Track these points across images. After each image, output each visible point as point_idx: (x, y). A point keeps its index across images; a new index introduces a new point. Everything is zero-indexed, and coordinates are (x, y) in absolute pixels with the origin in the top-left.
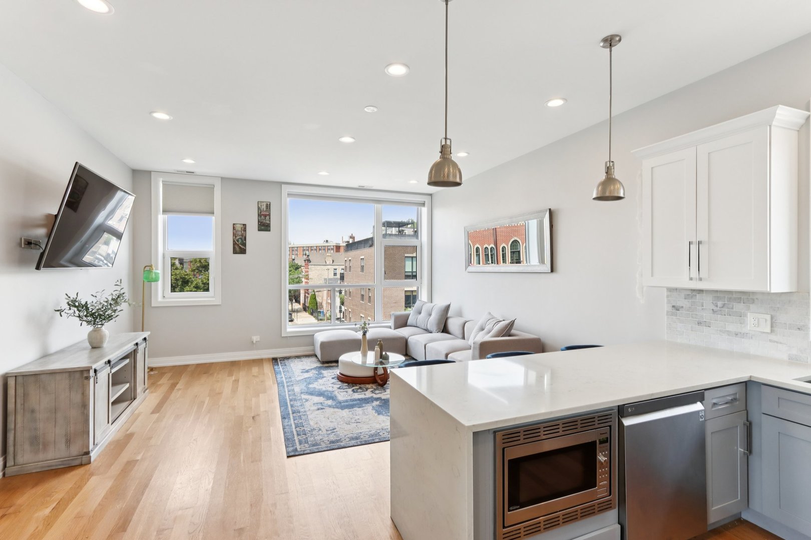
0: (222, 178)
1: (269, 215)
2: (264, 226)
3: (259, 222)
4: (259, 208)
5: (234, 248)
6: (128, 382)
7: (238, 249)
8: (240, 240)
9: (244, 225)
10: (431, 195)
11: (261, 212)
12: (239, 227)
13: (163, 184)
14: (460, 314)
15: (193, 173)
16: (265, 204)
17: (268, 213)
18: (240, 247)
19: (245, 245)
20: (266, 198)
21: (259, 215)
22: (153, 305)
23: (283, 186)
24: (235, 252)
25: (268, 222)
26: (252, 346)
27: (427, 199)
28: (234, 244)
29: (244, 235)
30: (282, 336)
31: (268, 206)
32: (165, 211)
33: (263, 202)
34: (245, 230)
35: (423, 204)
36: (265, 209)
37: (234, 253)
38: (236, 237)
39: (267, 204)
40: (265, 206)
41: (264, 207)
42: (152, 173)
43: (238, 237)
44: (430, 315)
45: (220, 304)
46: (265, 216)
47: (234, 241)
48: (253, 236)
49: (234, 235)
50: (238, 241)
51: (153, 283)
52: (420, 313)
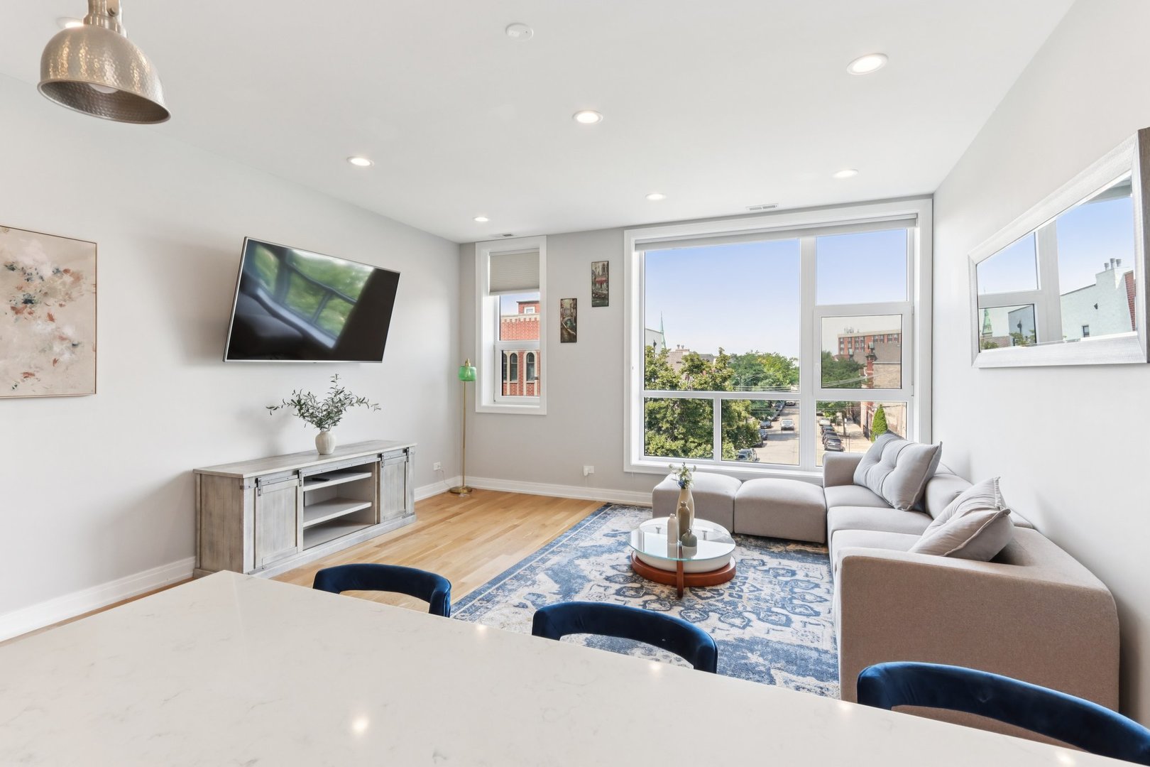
0: (548, 236)
1: (607, 281)
2: (600, 299)
3: (593, 293)
4: (593, 273)
5: (562, 334)
6: (370, 502)
7: (566, 336)
8: (569, 322)
9: (573, 299)
10: (931, 196)
11: (595, 279)
12: (567, 304)
13: (491, 257)
15: (510, 235)
16: (600, 265)
17: (604, 279)
18: (569, 334)
19: (575, 329)
20: (602, 257)
21: (594, 283)
22: (477, 411)
23: (626, 232)
24: (563, 340)
25: (605, 292)
28: (562, 328)
29: (574, 314)
31: (606, 268)
32: (494, 291)
33: (598, 262)
34: (575, 308)
35: (913, 221)
36: (601, 273)
37: (561, 342)
38: (564, 318)
39: (604, 265)
40: (601, 267)
41: (600, 270)
42: (476, 244)
43: (566, 319)
44: (894, 466)
45: (545, 413)
46: (601, 283)
47: (562, 324)
48: (586, 314)
49: (562, 315)
50: (566, 324)
52: (875, 459)
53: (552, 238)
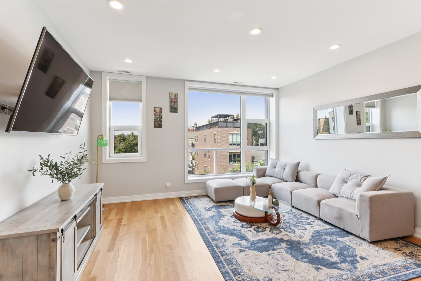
0: (147, 77)
1: (177, 102)
2: (174, 109)
3: (170, 106)
4: (170, 97)
5: (155, 124)
6: (89, 225)
7: (157, 124)
8: (158, 118)
9: (161, 108)
10: (278, 89)
11: (171, 100)
12: (157, 110)
13: (109, 81)
14: (307, 169)
15: (129, 72)
16: (174, 94)
17: (176, 101)
18: (158, 123)
19: (161, 121)
20: (174, 91)
21: (171, 102)
22: (103, 162)
23: (185, 82)
24: (155, 126)
25: (176, 106)
26: (166, 189)
27: (275, 92)
28: (155, 121)
29: (161, 115)
30: (186, 182)
31: (176, 96)
32: (110, 99)
33: (173, 93)
34: (161, 112)
35: (272, 96)
36: (174, 98)
37: (154, 127)
38: (156, 116)
39: (175, 95)
40: (174, 96)
41: (173, 96)
42: (103, 73)
43: (157, 117)
44: (284, 169)
45: (146, 161)
46: (174, 102)
47: (154, 119)
48: (167, 115)
49: (155, 115)
50: (157, 119)
51: (103, 147)
52: (275, 167)
53: (149, 78)
